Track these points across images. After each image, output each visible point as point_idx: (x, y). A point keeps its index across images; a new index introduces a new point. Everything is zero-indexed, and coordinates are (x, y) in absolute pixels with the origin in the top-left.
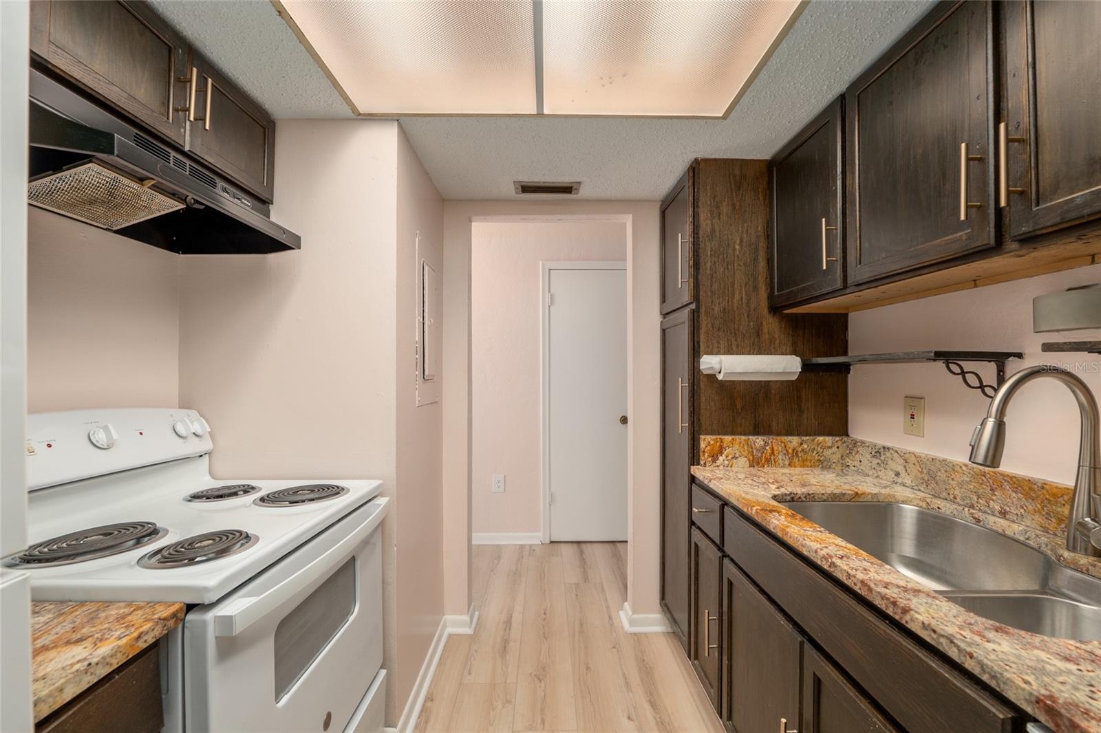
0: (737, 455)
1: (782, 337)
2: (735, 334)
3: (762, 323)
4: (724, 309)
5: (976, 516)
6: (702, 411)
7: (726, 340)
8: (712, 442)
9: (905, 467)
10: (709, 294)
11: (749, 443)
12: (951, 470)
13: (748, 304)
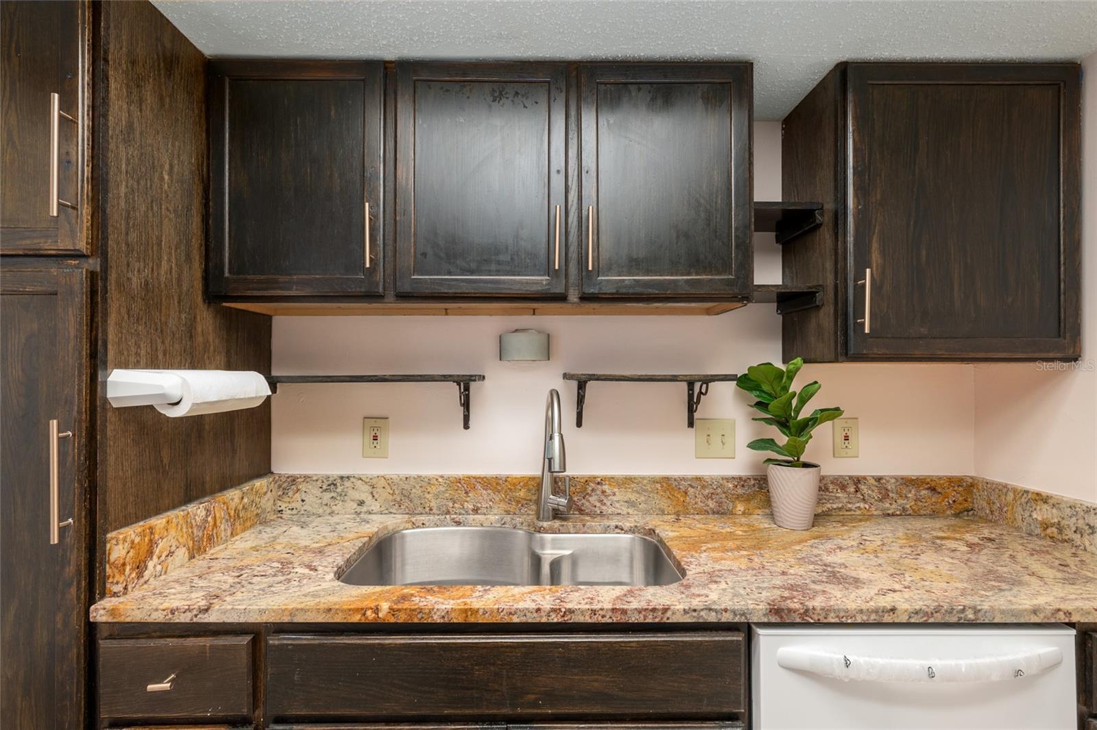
0: (173, 548)
1: (217, 341)
2: (162, 331)
3: (195, 318)
4: (147, 284)
5: (457, 520)
6: (110, 483)
7: (149, 341)
8: (137, 540)
9: (372, 493)
10: (124, 247)
11: (189, 520)
12: (426, 484)
13: (179, 280)
